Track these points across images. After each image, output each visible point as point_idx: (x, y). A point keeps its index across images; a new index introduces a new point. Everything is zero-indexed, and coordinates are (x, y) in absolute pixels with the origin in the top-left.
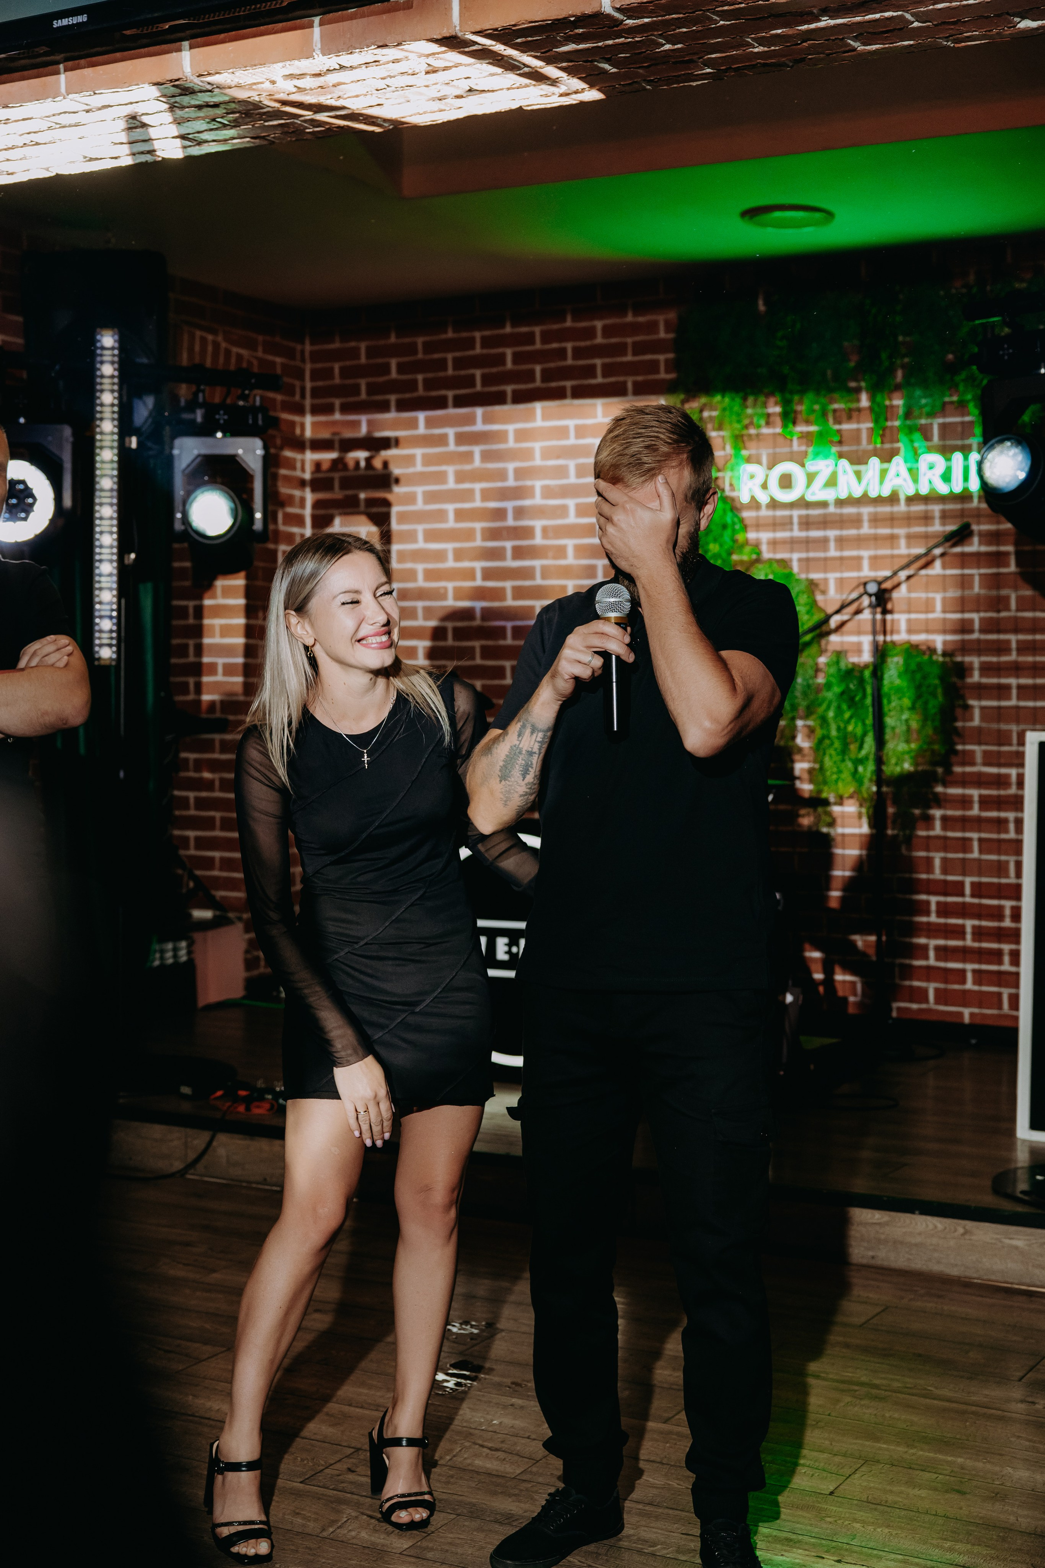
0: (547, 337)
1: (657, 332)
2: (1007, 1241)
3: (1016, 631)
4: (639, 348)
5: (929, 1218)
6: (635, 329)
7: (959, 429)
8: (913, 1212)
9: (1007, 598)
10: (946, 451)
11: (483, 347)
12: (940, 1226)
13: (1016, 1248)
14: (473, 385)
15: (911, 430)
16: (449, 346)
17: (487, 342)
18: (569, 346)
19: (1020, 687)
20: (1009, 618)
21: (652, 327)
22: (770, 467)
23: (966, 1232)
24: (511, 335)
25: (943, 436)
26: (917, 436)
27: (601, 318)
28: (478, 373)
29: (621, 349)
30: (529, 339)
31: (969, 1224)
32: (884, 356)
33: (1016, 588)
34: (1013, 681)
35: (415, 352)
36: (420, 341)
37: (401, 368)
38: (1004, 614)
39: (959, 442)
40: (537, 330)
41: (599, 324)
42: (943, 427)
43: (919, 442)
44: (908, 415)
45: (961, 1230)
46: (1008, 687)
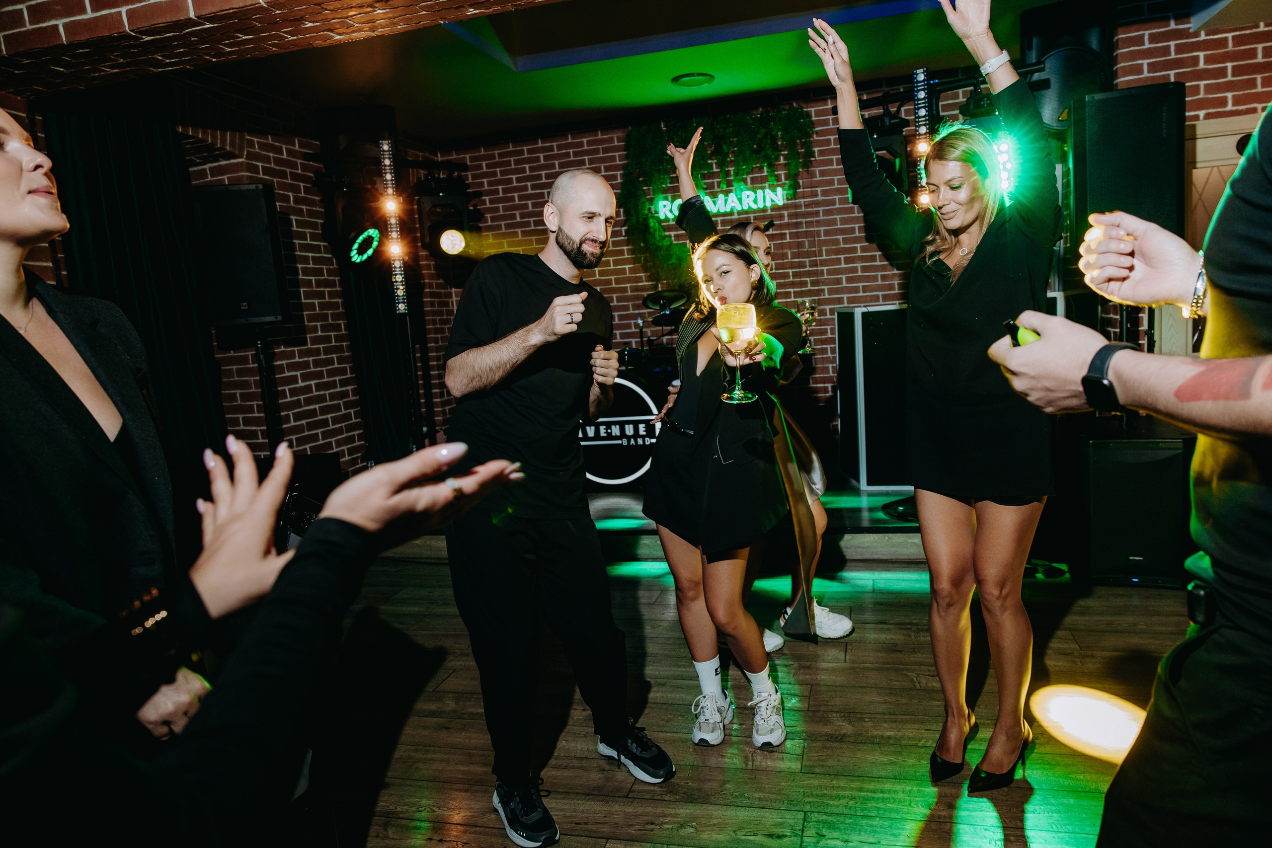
0: (560, 147)
1: (613, 142)
2: (910, 541)
3: (792, 268)
4: (605, 150)
5: (871, 535)
6: (602, 141)
7: (760, 179)
8: (863, 533)
9: (787, 254)
10: (754, 190)
11: (528, 154)
12: (876, 538)
13: (914, 543)
14: (525, 172)
15: (738, 181)
16: (511, 154)
17: (529, 152)
18: (571, 151)
19: (794, 292)
20: (788, 262)
21: (611, 140)
22: (672, 202)
23: (890, 539)
24: (542, 147)
25: (752, 183)
26: (742, 183)
27: (585, 138)
28: (527, 166)
29: (596, 151)
30: (551, 149)
31: (891, 535)
32: (724, 147)
33: (790, 249)
34: (792, 290)
35: (495, 158)
36: (496, 152)
37: (488, 166)
38: (786, 261)
39: (760, 185)
40: (555, 144)
41: (585, 140)
42: (752, 179)
43: (743, 186)
44: (737, 174)
45: (887, 538)
46: (790, 293)
